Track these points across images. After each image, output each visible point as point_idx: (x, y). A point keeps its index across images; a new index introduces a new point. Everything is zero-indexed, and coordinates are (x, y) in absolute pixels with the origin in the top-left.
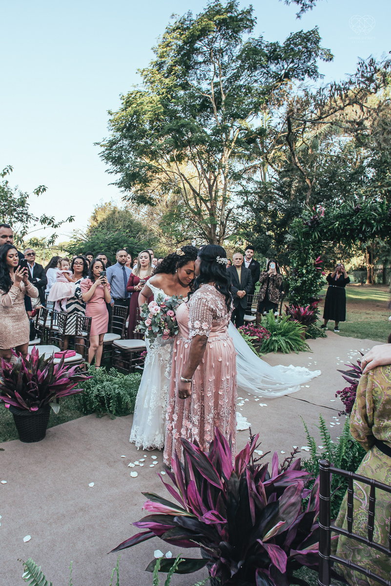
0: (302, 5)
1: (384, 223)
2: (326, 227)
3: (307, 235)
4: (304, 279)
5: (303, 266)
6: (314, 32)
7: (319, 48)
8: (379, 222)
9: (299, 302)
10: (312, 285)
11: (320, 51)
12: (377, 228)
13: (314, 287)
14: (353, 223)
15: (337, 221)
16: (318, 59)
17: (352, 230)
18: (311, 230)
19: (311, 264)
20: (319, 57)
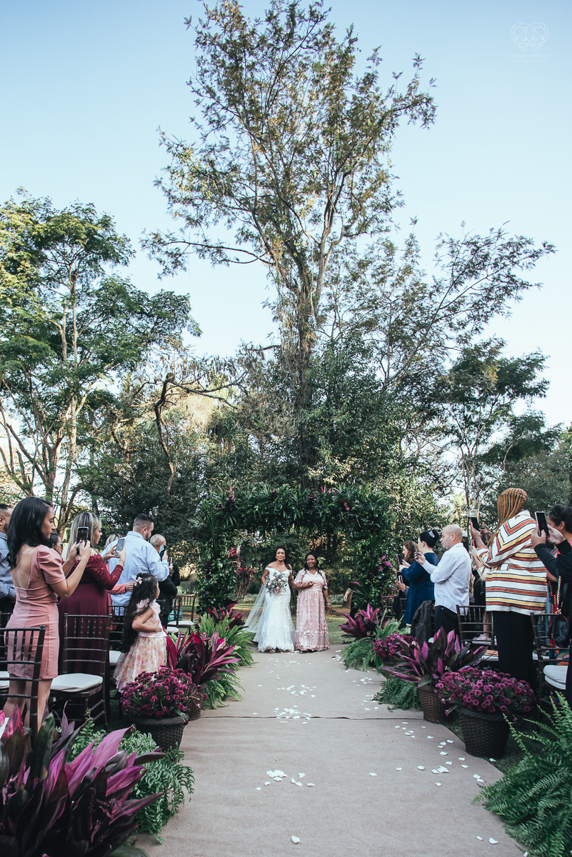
0: (164, 268)
1: (303, 511)
2: (243, 511)
3: (220, 520)
4: (221, 575)
5: (216, 560)
6: (185, 298)
7: (187, 318)
8: (299, 507)
9: (214, 605)
10: (227, 582)
11: (189, 322)
12: (297, 516)
13: (230, 586)
14: (273, 508)
15: (256, 504)
16: (183, 329)
17: (271, 517)
18: (225, 514)
19: (226, 556)
20: (186, 328)
